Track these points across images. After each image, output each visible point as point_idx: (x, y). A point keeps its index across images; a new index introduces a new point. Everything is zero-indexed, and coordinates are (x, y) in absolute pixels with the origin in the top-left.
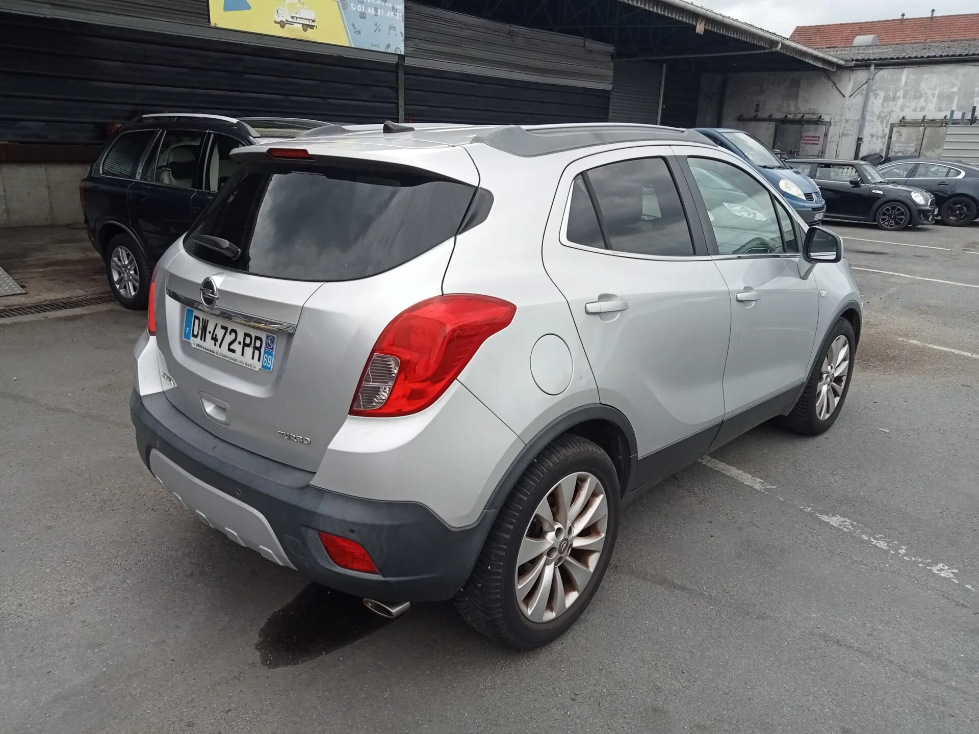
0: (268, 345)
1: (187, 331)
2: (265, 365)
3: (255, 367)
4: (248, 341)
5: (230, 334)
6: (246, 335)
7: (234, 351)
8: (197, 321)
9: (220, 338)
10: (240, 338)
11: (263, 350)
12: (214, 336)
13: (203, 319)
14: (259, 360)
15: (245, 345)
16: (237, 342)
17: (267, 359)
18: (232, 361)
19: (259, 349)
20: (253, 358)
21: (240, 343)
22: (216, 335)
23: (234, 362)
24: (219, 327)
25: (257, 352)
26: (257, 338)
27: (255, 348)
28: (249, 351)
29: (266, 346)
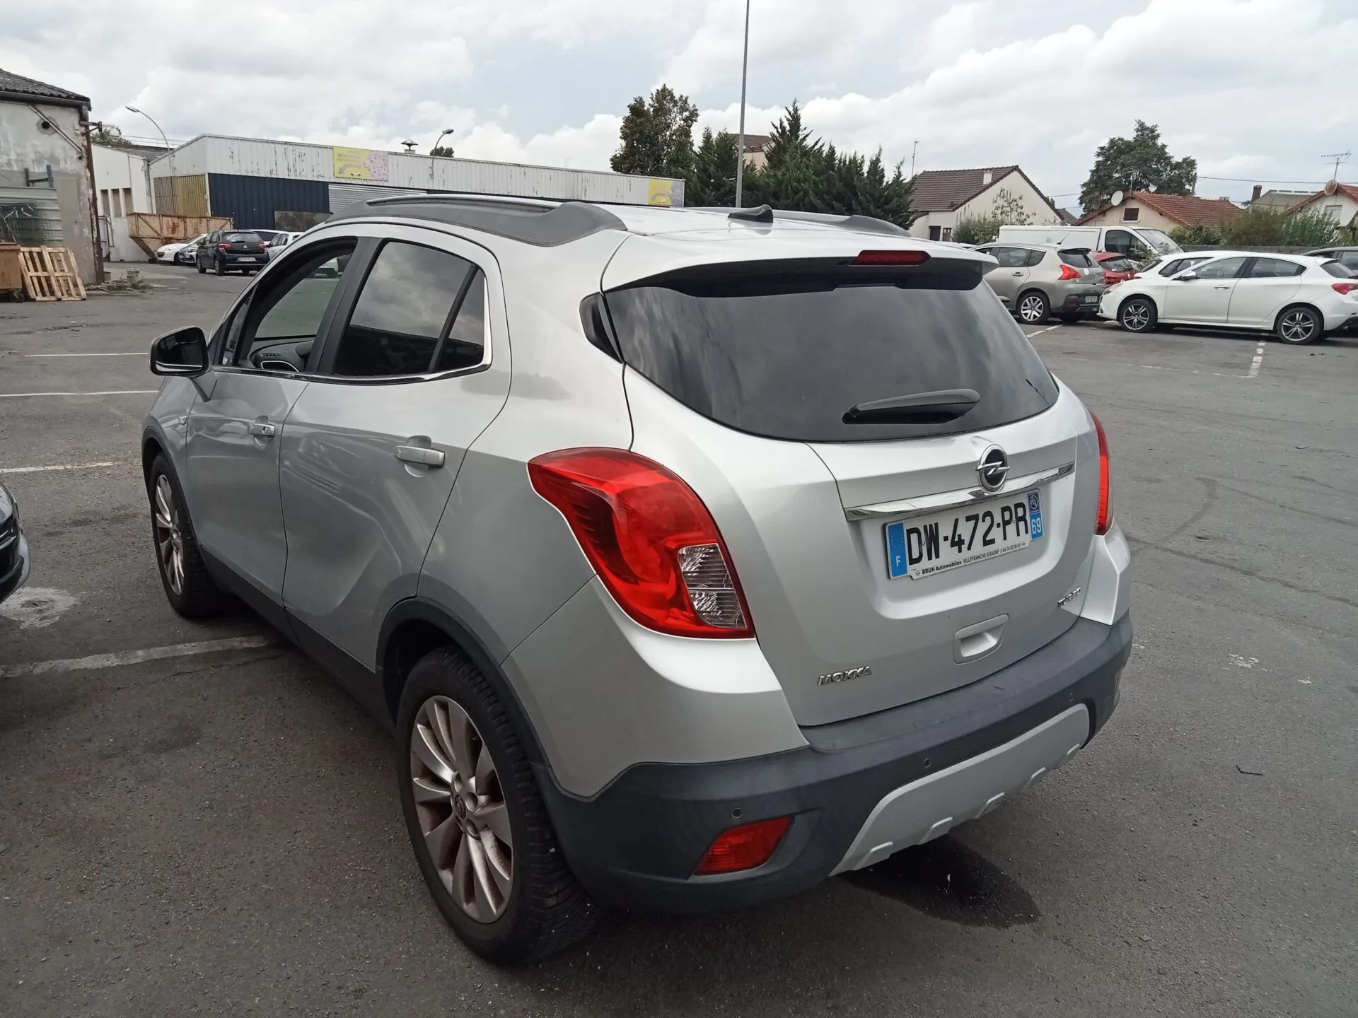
0: (1032, 507)
1: (898, 561)
2: (1034, 533)
3: (1024, 544)
4: (1007, 515)
5: (983, 521)
6: (1004, 509)
7: (992, 541)
8: (914, 537)
9: (966, 538)
10: (998, 519)
11: (1028, 517)
12: (956, 539)
13: (925, 527)
14: (1027, 532)
15: (1006, 523)
16: (995, 525)
17: (1036, 524)
18: (993, 556)
19: (1023, 518)
20: (1018, 535)
21: (998, 525)
22: (960, 536)
23: (996, 555)
24: (962, 522)
25: (1022, 524)
26: (1017, 506)
27: (1019, 519)
28: (1011, 529)
29: (1031, 510)
